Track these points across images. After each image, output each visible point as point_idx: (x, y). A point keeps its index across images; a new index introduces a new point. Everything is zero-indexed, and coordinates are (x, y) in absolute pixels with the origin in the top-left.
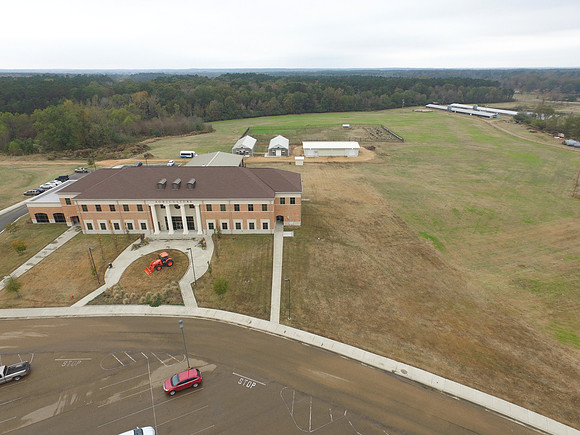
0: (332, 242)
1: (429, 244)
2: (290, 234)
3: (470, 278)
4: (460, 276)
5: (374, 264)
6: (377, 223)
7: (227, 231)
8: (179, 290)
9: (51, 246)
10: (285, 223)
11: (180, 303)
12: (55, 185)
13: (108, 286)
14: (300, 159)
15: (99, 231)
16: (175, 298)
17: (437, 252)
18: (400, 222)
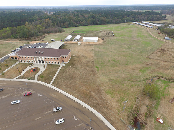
1: (96, 69)
2: (64, 65)
3: (99, 78)
6: (87, 63)
7: (51, 64)
8: (35, 77)
9: (13, 65)
10: (64, 62)
11: (34, 79)
12: (18, 49)
13: (21, 75)
14: (79, 43)
15: (24, 62)
16: (33, 78)
17: (96, 71)
18: (93, 63)
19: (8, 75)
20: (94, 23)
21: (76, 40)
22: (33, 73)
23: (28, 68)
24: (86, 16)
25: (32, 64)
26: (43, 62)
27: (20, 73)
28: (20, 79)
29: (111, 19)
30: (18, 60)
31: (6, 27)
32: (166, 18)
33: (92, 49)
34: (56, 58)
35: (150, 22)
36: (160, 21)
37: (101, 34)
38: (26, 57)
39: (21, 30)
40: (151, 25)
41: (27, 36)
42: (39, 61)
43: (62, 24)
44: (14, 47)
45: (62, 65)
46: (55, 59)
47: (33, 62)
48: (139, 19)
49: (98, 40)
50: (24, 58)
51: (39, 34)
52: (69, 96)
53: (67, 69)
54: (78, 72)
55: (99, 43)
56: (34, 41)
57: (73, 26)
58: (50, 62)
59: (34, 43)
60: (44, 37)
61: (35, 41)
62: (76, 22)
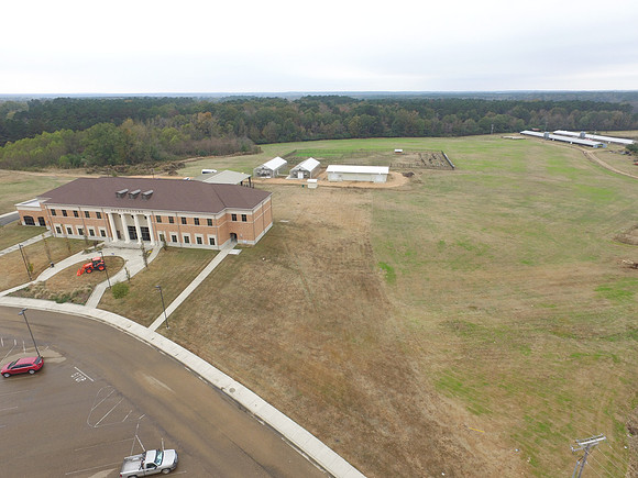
0: (275, 263)
1: (381, 274)
2: (236, 252)
3: (397, 313)
4: (387, 310)
5: (302, 288)
6: (340, 250)
15: (67, 235)
17: (383, 284)
29: (436, 120)
41: (120, 159)
43: (254, 130)
47: (104, 235)
51: (164, 154)
52: (232, 390)
53: (247, 269)
54: (298, 281)
56: (139, 175)
58: (175, 239)
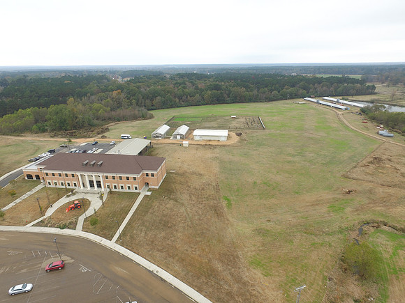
0: (170, 199)
1: (224, 203)
2: (149, 193)
3: (232, 226)
4: (228, 224)
5: (185, 214)
6: (203, 189)
7: (117, 190)
8: (76, 222)
9: (29, 193)
10: (150, 187)
11: (74, 228)
12: (46, 155)
13: (44, 217)
14: (186, 143)
15: (54, 186)
16: (73, 226)
17: (226, 209)
18: (217, 189)
19: (12, 219)
20: (218, 100)
21: (178, 137)
22: (74, 212)
23: (64, 201)
24: (201, 85)
25: (72, 190)
26: (99, 186)
27: (43, 213)
28: (41, 226)
29: (255, 92)
30: (42, 181)
31: (24, 108)
32: (376, 91)
33: (215, 155)
34: (131, 176)
35: (343, 99)
36: (363, 96)
37: (234, 124)
38: (60, 175)
39: (57, 113)
40: (344, 104)
41: (70, 127)
42: (91, 182)
43: (148, 102)
44: (37, 150)
45: (144, 193)
46: (128, 178)
47: (75, 186)
48: (316, 92)
49: (229, 137)
50: (57, 176)
51: (96, 122)
52: (157, 272)
53: (156, 203)
54: (182, 210)
55: (230, 143)
56: (82, 137)
57: (172, 107)
58: (115, 187)
59: (82, 142)
60: (107, 130)
61: (85, 137)
62: (180, 98)
